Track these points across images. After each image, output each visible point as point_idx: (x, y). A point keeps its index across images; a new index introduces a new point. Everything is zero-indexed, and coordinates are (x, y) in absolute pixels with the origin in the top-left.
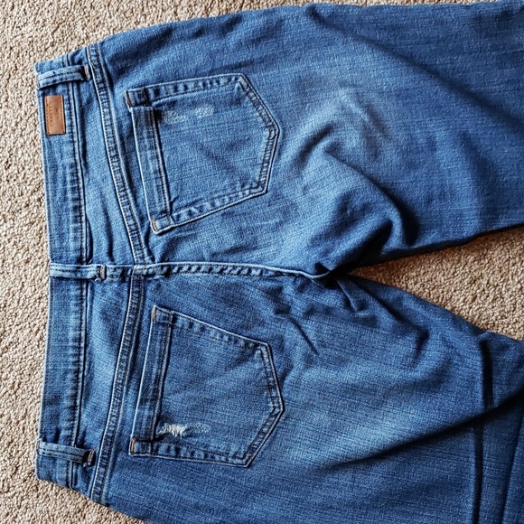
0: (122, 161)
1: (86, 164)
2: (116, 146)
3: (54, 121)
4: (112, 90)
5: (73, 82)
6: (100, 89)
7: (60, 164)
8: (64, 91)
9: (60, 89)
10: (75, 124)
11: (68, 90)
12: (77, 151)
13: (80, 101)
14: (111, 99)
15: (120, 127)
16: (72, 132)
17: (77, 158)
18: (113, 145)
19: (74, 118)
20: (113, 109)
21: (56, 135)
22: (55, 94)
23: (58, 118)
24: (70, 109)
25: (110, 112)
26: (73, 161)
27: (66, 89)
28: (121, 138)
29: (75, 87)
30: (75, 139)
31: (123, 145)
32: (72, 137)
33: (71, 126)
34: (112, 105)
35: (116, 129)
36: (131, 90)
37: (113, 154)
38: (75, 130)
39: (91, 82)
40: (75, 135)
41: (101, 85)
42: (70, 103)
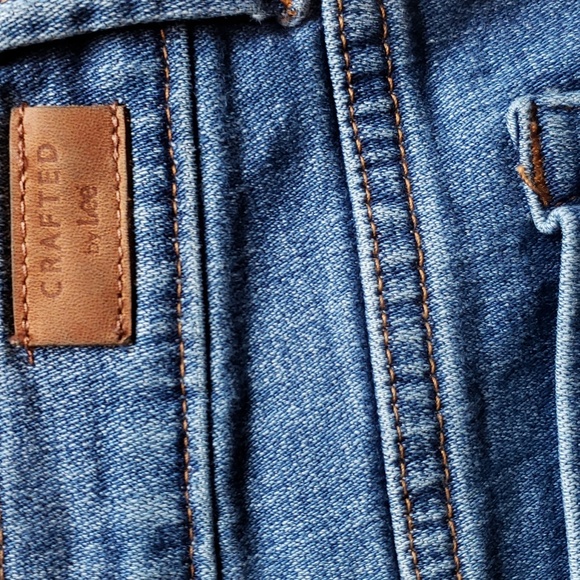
0: (468, 525)
1: (245, 528)
2: (440, 429)
3: (66, 265)
4: (425, 95)
5: (192, 28)
6: (358, 82)
7: (83, 519)
8: (134, 83)
9: (110, 67)
10: (192, 285)
11: (163, 80)
12: (198, 451)
13: (233, 147)
14: (415, 147)
15: (468, 320)
16: (174, 336)
17: (198, 493)
18: (424, 428)
19: (188, 248)
20: (428, 208)
21: (70, 348)
22: (79, 97)
23: (88, 246)
24: (166, 194)
25: (411, 226)
26: (172, 516)
27: (148, 67)
28: (473, 388)
29: (206, 63)
30: (193, 378)
31: (477, 424)
32: (174, 365)
33: (171, 296)
34: (423, 180)
35: (444, 333)
36: (552, 98)
37: (419, 481)
38: (191, 327)
39: (303, 37)
40: (193, 354)
41: (368, 60)
42: (167, 160)
